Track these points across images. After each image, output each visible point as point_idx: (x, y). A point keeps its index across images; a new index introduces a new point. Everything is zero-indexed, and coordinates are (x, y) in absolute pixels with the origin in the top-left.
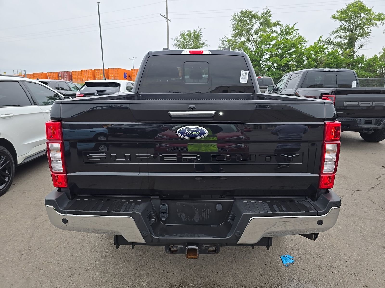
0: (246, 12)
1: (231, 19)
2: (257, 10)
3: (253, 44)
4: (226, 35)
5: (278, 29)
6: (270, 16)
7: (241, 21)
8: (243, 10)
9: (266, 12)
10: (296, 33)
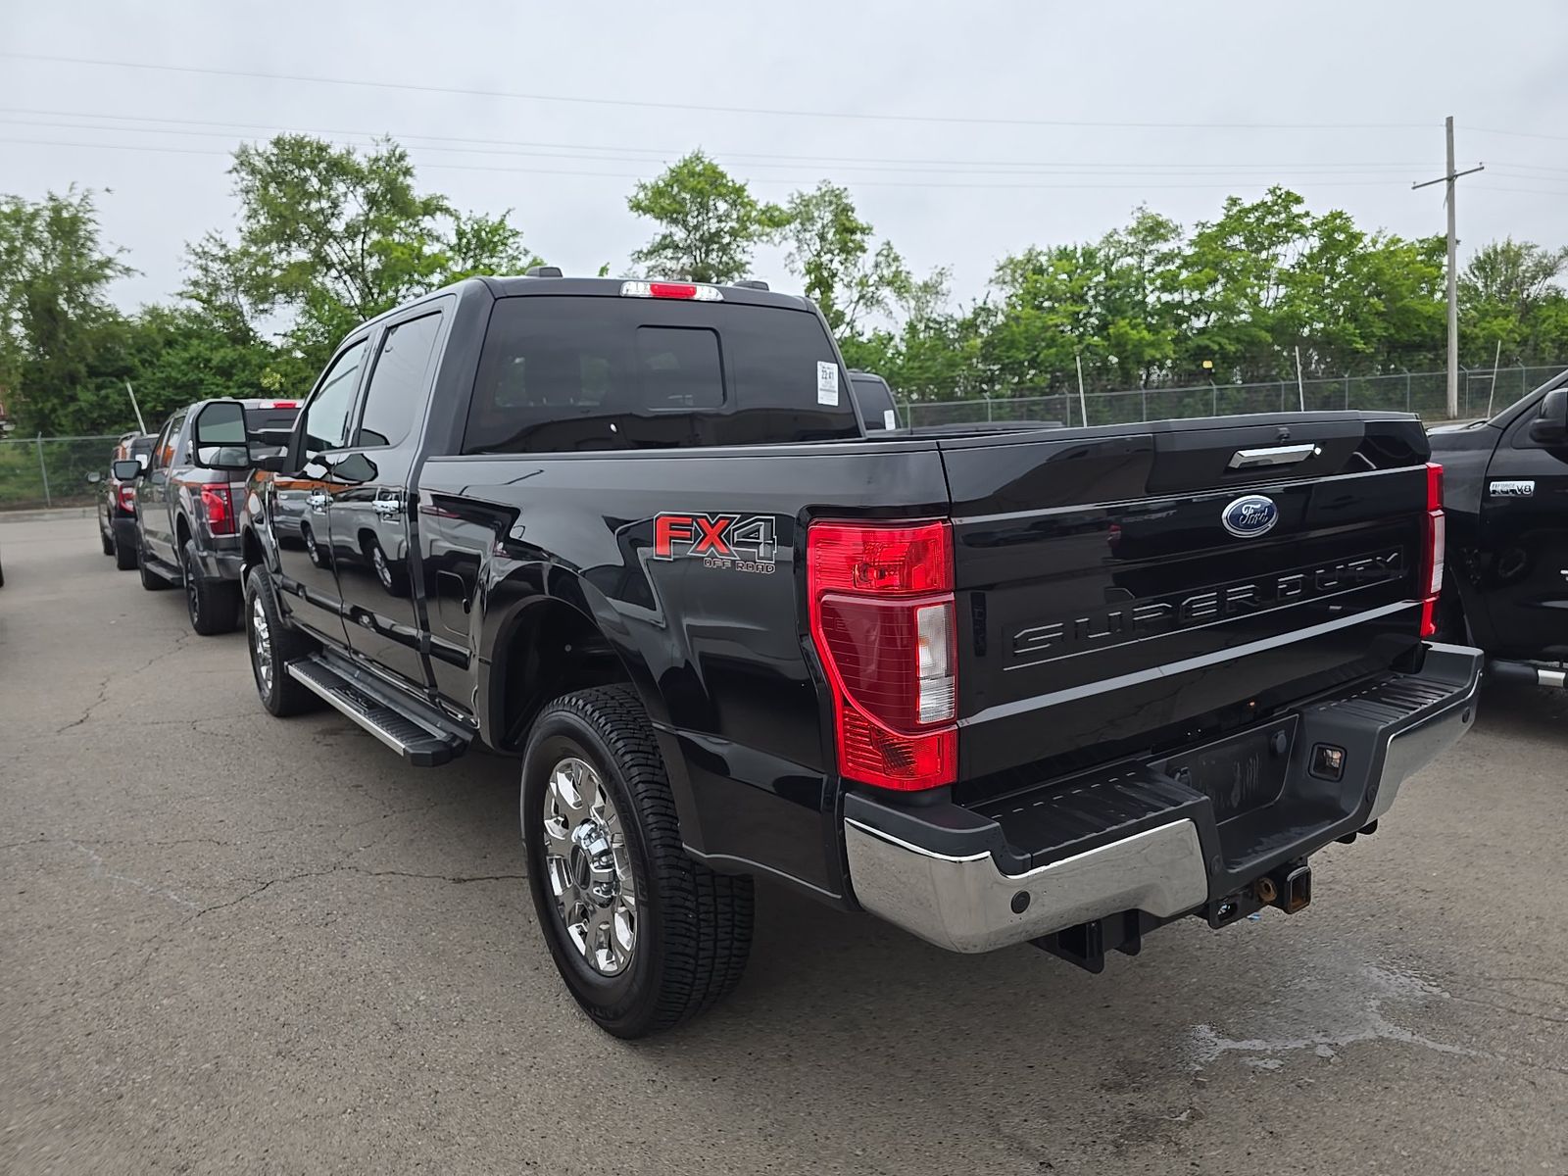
0: (300, 144)
1: (231, 168)
2: (348, 144)
3: (347, 277)
4: (217, 231)
5: (443, 226)
6: (407, 172)
7: (277, 178)
8: (284, 133)
9: (387, 155)
10: (518, 248)
